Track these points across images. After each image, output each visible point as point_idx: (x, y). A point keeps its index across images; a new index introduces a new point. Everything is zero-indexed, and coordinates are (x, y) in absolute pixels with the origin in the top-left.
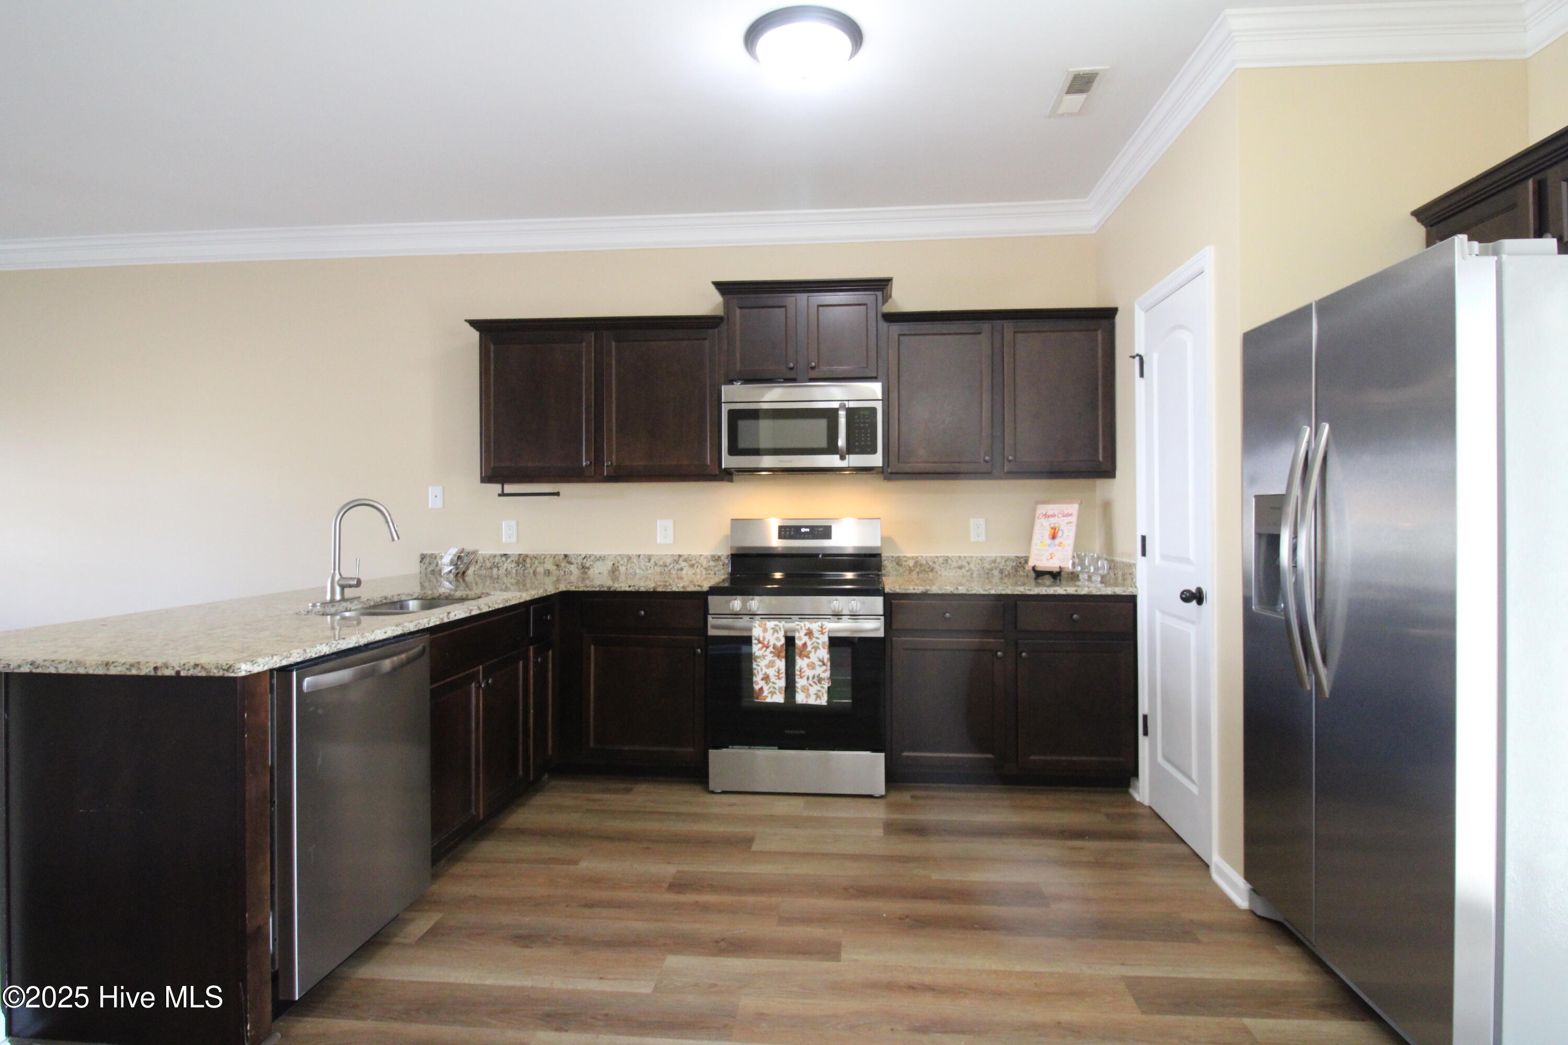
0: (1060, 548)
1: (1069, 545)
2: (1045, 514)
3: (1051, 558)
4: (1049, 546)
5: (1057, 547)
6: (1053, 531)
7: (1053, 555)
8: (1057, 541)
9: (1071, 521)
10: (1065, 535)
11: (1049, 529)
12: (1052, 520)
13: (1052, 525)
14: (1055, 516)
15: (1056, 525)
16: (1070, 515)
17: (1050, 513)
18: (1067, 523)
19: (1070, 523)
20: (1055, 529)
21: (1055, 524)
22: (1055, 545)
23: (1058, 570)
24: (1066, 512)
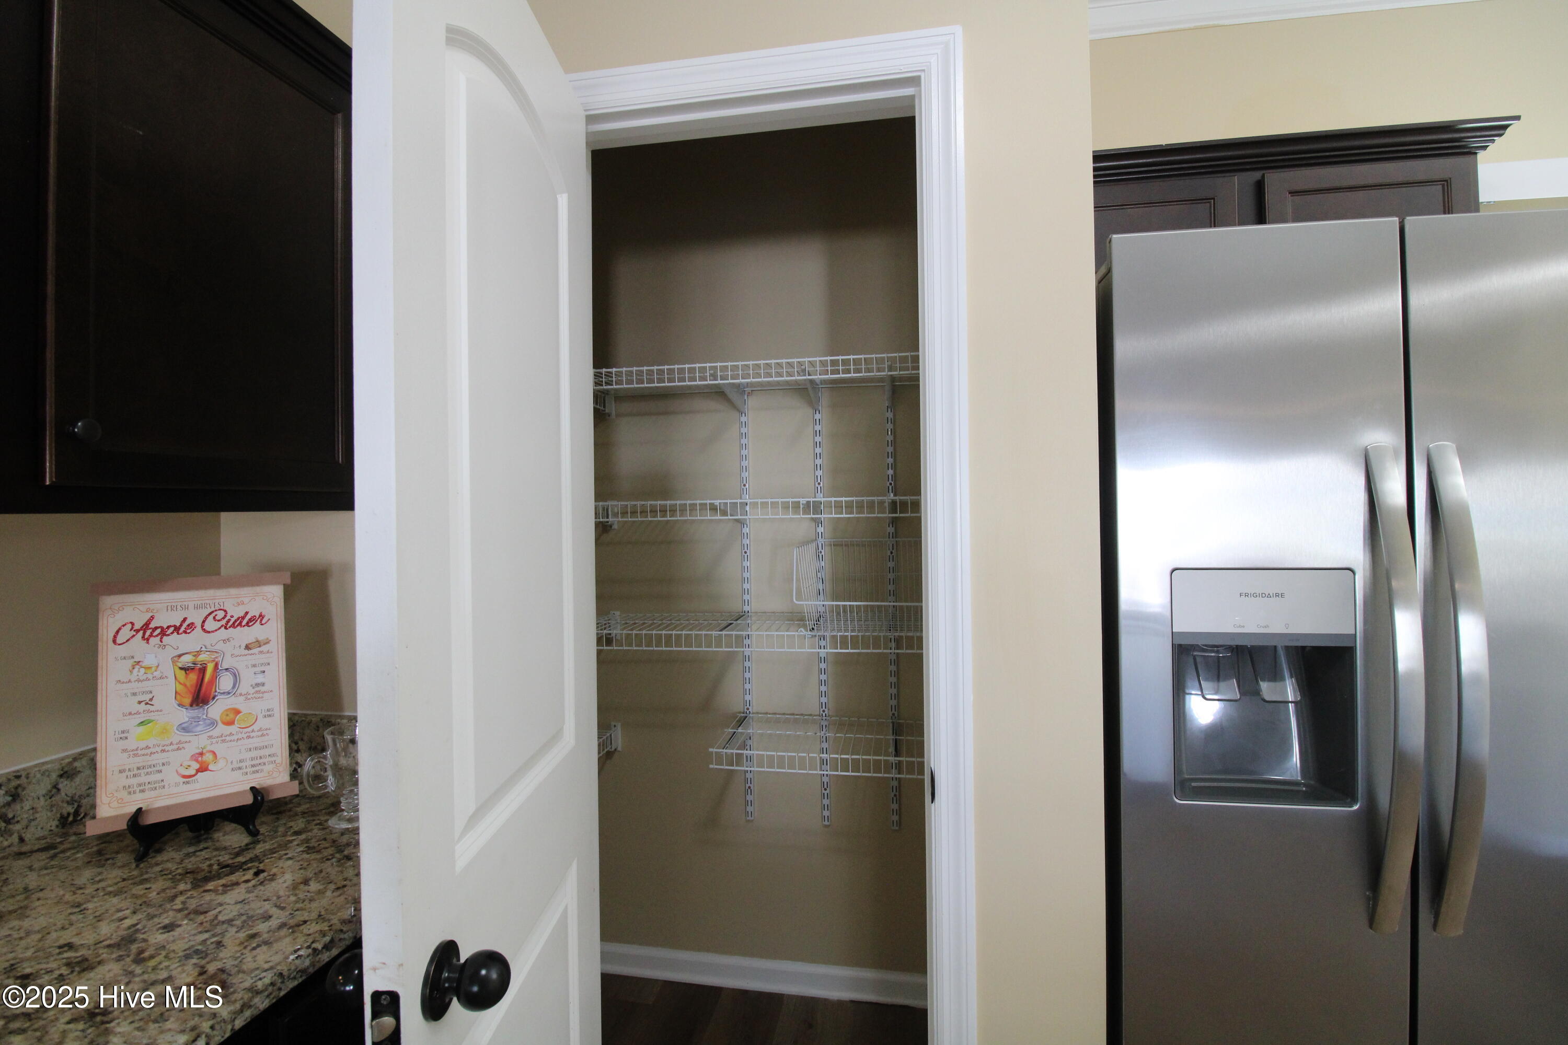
0: (233, 729)
1: (269, 714)
2: (146, 625)
3: (203, 769)
4: (184, 729)
5: (221, 729)
6: (193, 677)
7: (208, 757)
8: (216, 709)
9: (261, 638)
10: (244, 687)
11: (169, 669)
12: (187, 643)
13: (187, 660)
14: (191, 626)
15: (202, 657)
16: (252, 620)
17: (162, 620)
18: (247, 647)
19: (259, 643)
20: (203, 670)
21: (198, 653)
22: (213, 723)
23: (249, 800)
24: (237, 612)
